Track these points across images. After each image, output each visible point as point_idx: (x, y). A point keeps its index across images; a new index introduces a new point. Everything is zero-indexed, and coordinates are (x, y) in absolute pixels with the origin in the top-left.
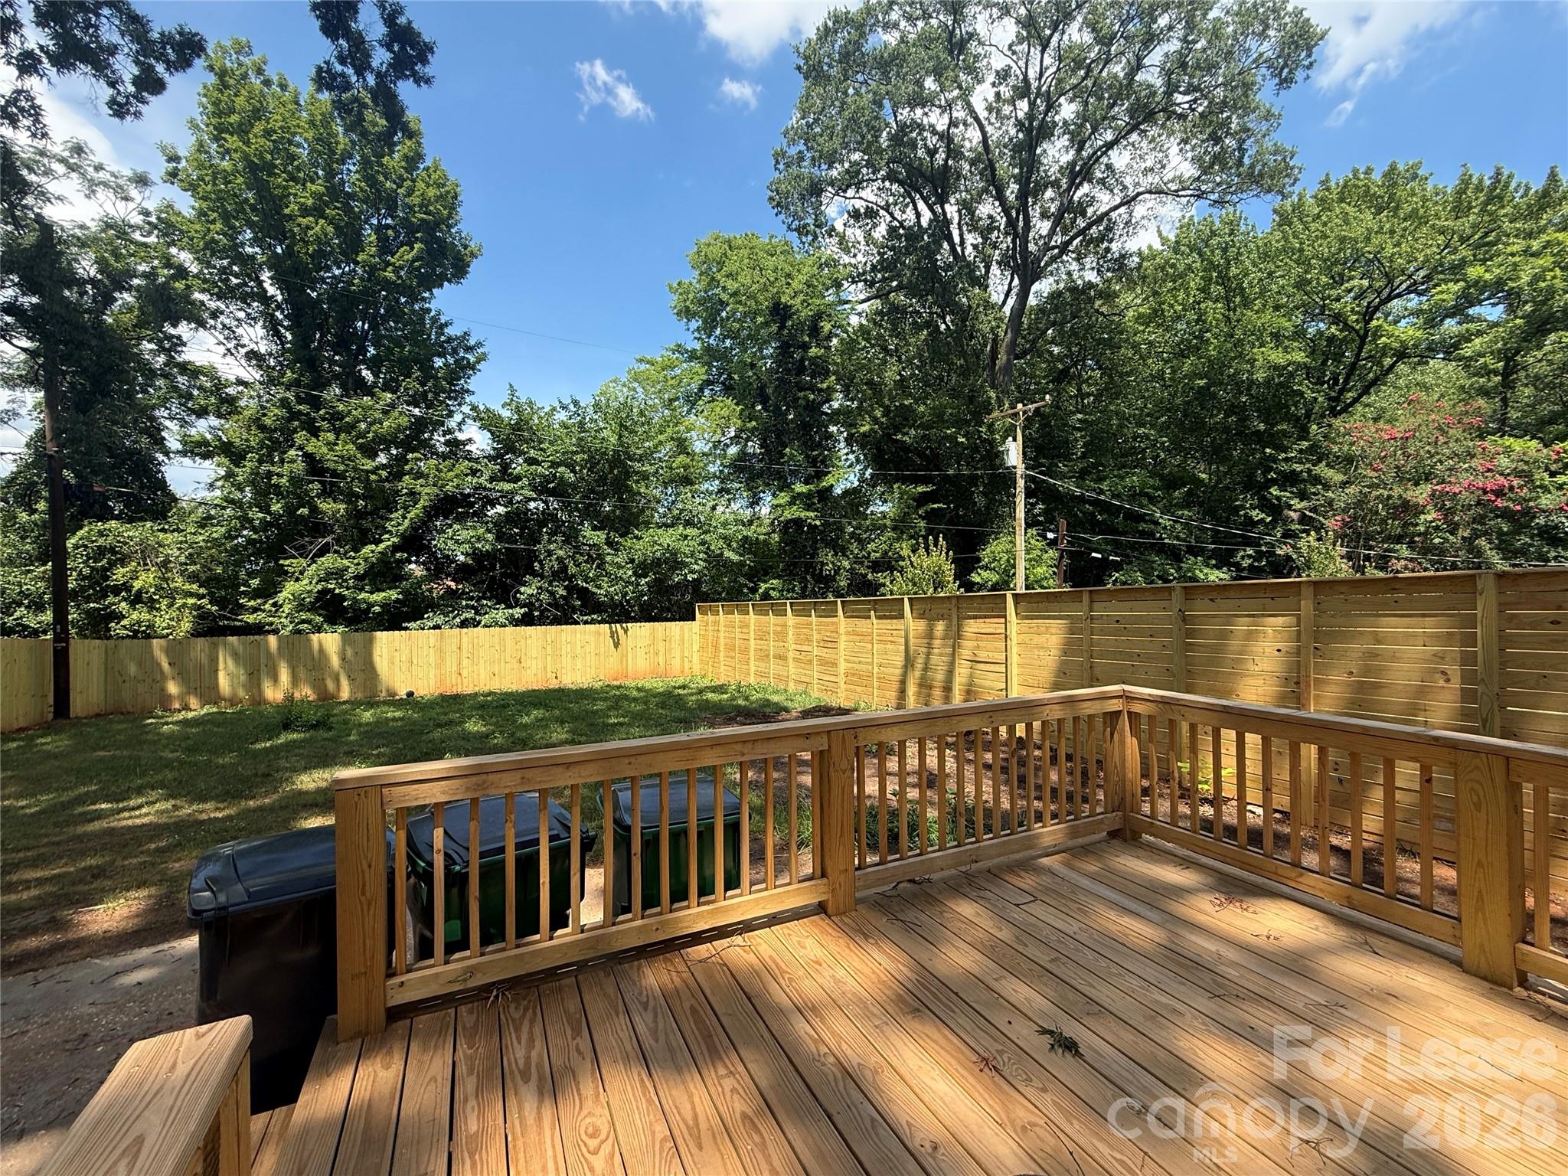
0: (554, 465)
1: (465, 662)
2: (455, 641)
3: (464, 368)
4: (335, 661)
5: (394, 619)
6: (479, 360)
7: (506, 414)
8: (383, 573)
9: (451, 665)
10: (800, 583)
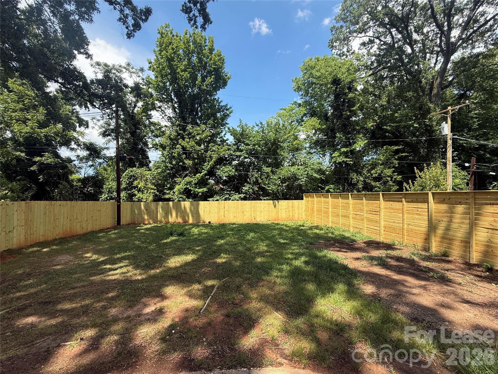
0: (254, 145)
1: (226, 212)
2: (223, 205)
3: (226, 116)
4: (188, 210)
5: (205, 197)
6: (230, 113)
7: (238, 129)
8: (202, 183)
9: (222, 213)
10: (342, 186)
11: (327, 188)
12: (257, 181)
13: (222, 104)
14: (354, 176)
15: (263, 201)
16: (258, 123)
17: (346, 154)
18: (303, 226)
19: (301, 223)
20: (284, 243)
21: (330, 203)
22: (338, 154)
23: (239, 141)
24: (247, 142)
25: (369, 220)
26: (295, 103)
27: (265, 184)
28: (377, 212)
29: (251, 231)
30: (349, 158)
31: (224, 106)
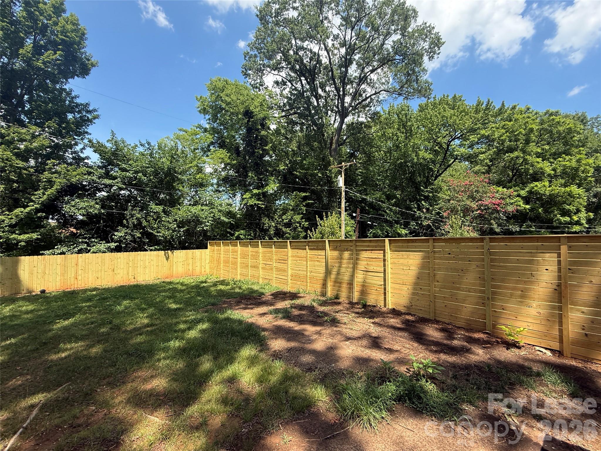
1: (80, 272)
2: (74, 260)
5: (35, 249)
6: (95, 118)
7: (109, 145)
8: (28, 224)
9: (71, 274)
10: (253, 232)
11: (237, 233)
12: (140, 223)
13: (78, 101)
14: (266, 221)
15: (148, 253)
16: (144, 142)
17: (258, 197)
18: (206, 282)
19: (204, 279)
20: (176, 310)
21: (239, 253)
22: (250, 195)
23: (110, 163)
24: (124, 166)
25: (278, 270)
26: (200, 127)
27: (152, 228)
28: (284, 261)
29: (125, 298)
30: (261, 201)
31: (82, 105)
